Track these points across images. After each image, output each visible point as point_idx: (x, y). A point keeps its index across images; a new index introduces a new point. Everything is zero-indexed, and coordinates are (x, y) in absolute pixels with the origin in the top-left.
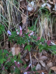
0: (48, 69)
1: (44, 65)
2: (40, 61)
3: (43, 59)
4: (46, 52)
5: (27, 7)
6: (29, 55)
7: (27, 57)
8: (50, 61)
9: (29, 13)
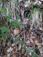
0: (34, 44)
1: (32, 41)
2: (30, 39)
3: (32, 38)
4: (36, 34)
5: (24, 5)
6: (24, 35)
7: (23, 36)
8: (36, 39)
9: (25, 9)
